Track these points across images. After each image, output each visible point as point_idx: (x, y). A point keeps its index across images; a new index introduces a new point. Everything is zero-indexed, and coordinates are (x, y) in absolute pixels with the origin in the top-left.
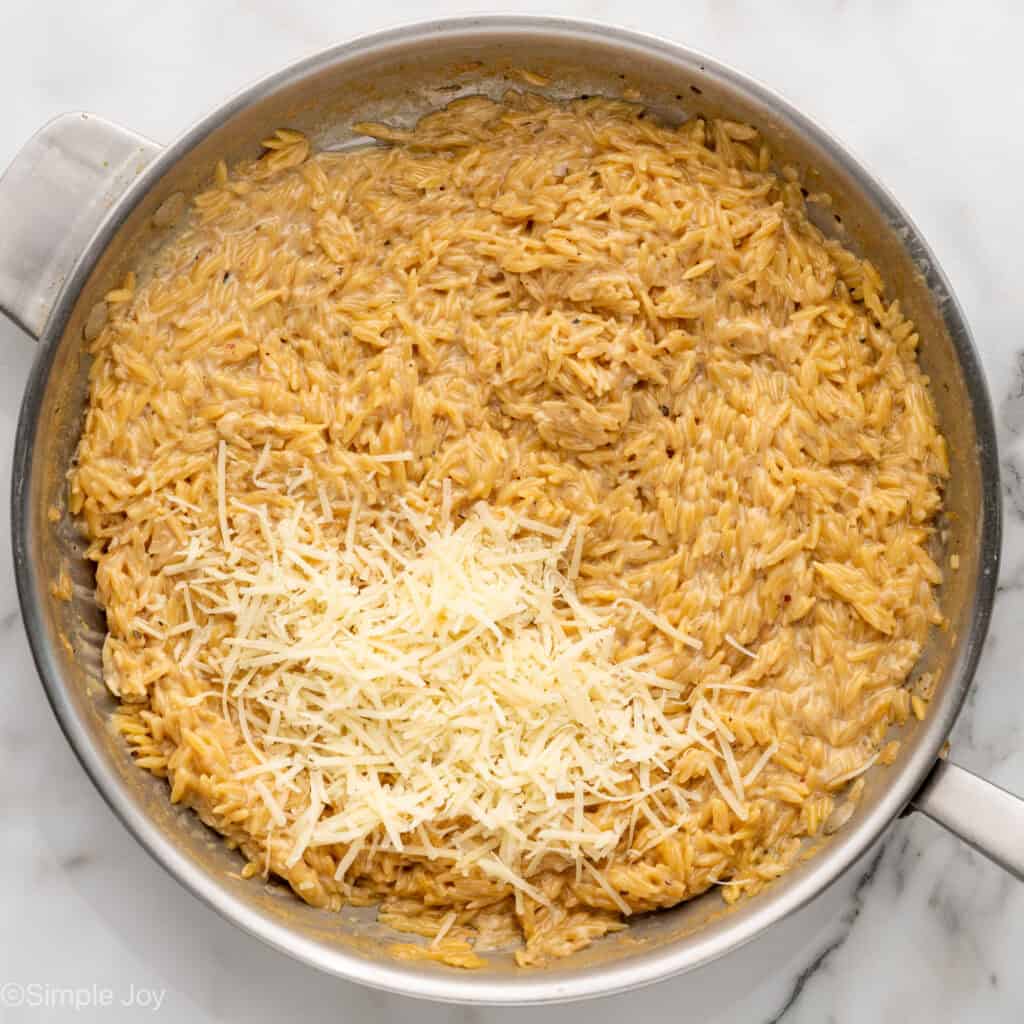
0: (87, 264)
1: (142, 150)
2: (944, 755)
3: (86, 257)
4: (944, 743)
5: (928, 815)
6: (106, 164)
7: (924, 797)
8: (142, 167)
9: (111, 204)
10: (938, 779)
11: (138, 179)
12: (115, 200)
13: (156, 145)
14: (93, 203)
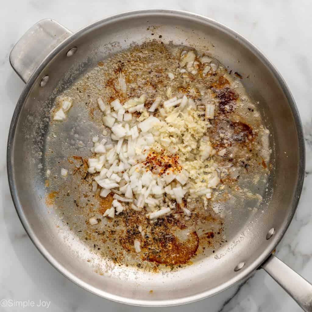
0: (44, 64)
1: (66, 33)
2: (273, 254)
4: (274, 250)
5: (265, 270)
6: (55, 36)
7: (265, 265)
13: (71, 32)
14: (49, 46)
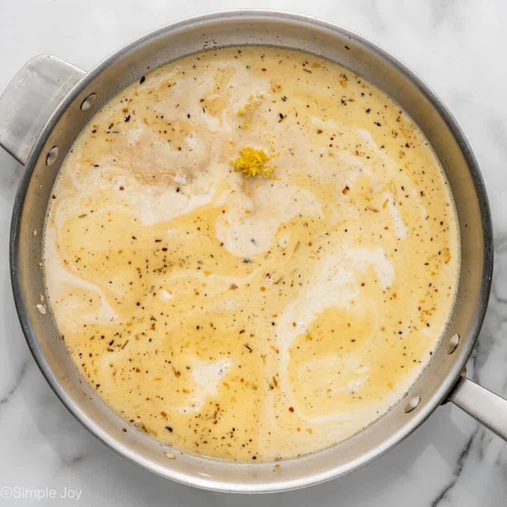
1: (76, 73)
2: (463, 375)
3: (48, 125)
4: (463, 369)
5: (455, 404)
6: (58, 80)
7: (453, 395)
8: (77, 82)
9: (61, 100)
10: (460, 387)
11: (74, 88)
12: (63, 98)
13: (83, 71)
14: (52, 99)
